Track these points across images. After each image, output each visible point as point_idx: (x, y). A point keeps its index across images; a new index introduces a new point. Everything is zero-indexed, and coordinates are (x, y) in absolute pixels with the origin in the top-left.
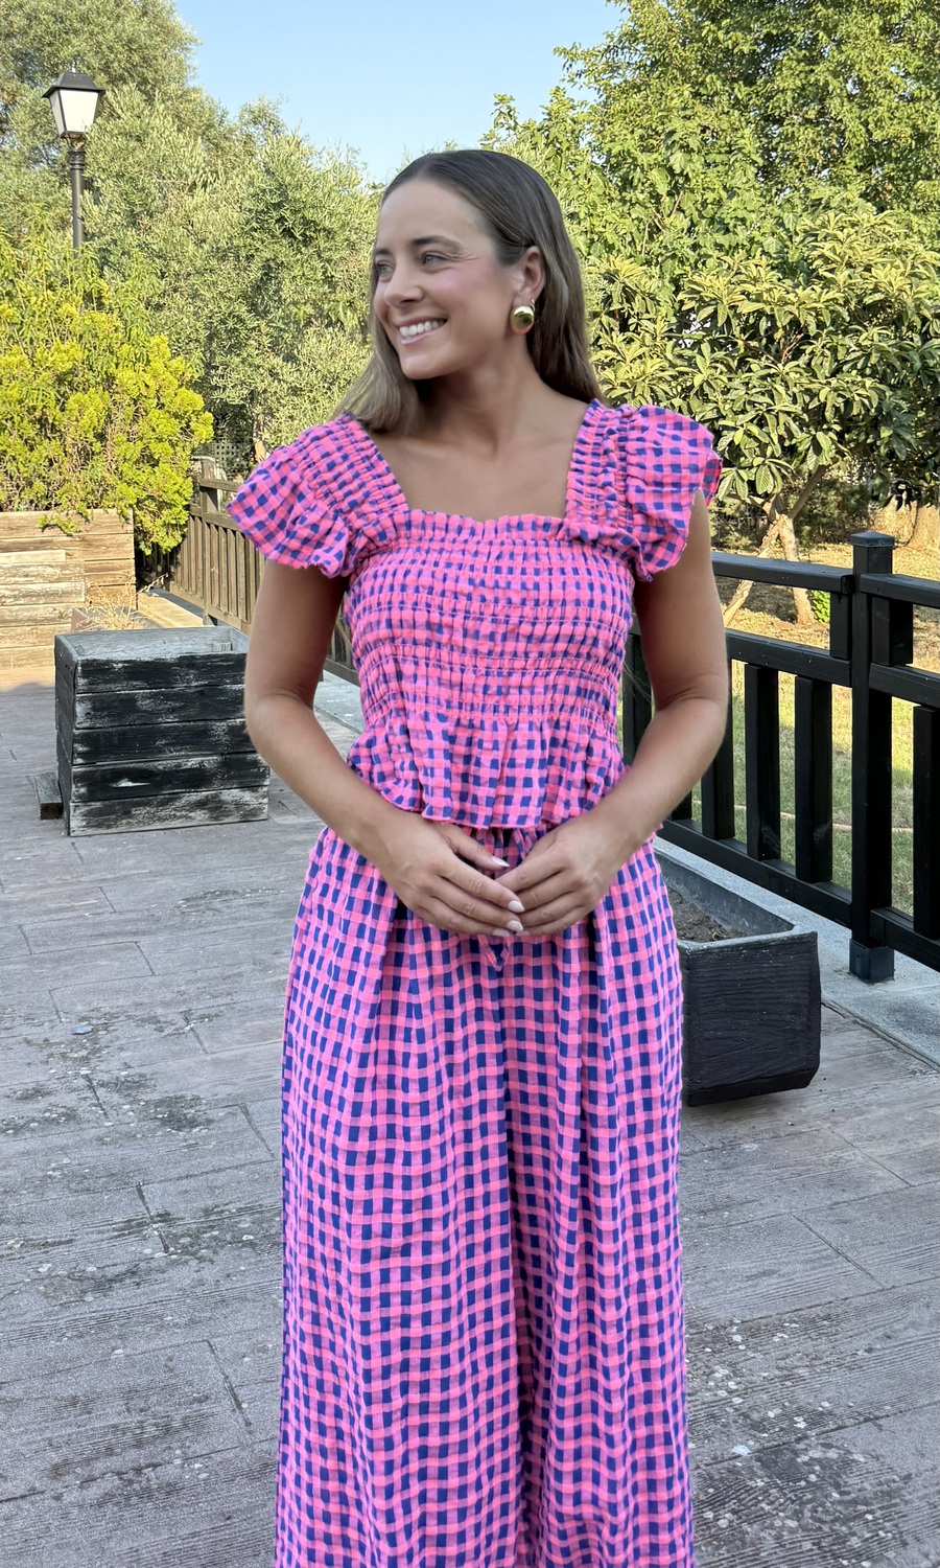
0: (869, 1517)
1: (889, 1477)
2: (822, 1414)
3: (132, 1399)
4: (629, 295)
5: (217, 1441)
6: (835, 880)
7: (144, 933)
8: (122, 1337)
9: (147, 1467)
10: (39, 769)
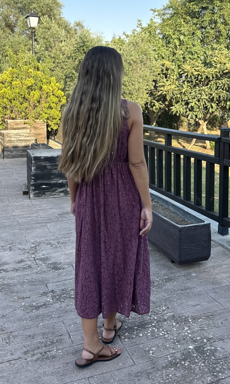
0: (221, 363)
1: (226, 353)
2: (210, 338)
3: (44, 335)
4: (167, 69)
5: (65, 345)
6: (215, 211)
7: (48, 223)
8: (42, 320)
9: (48, 352)
10: (22, 183)
